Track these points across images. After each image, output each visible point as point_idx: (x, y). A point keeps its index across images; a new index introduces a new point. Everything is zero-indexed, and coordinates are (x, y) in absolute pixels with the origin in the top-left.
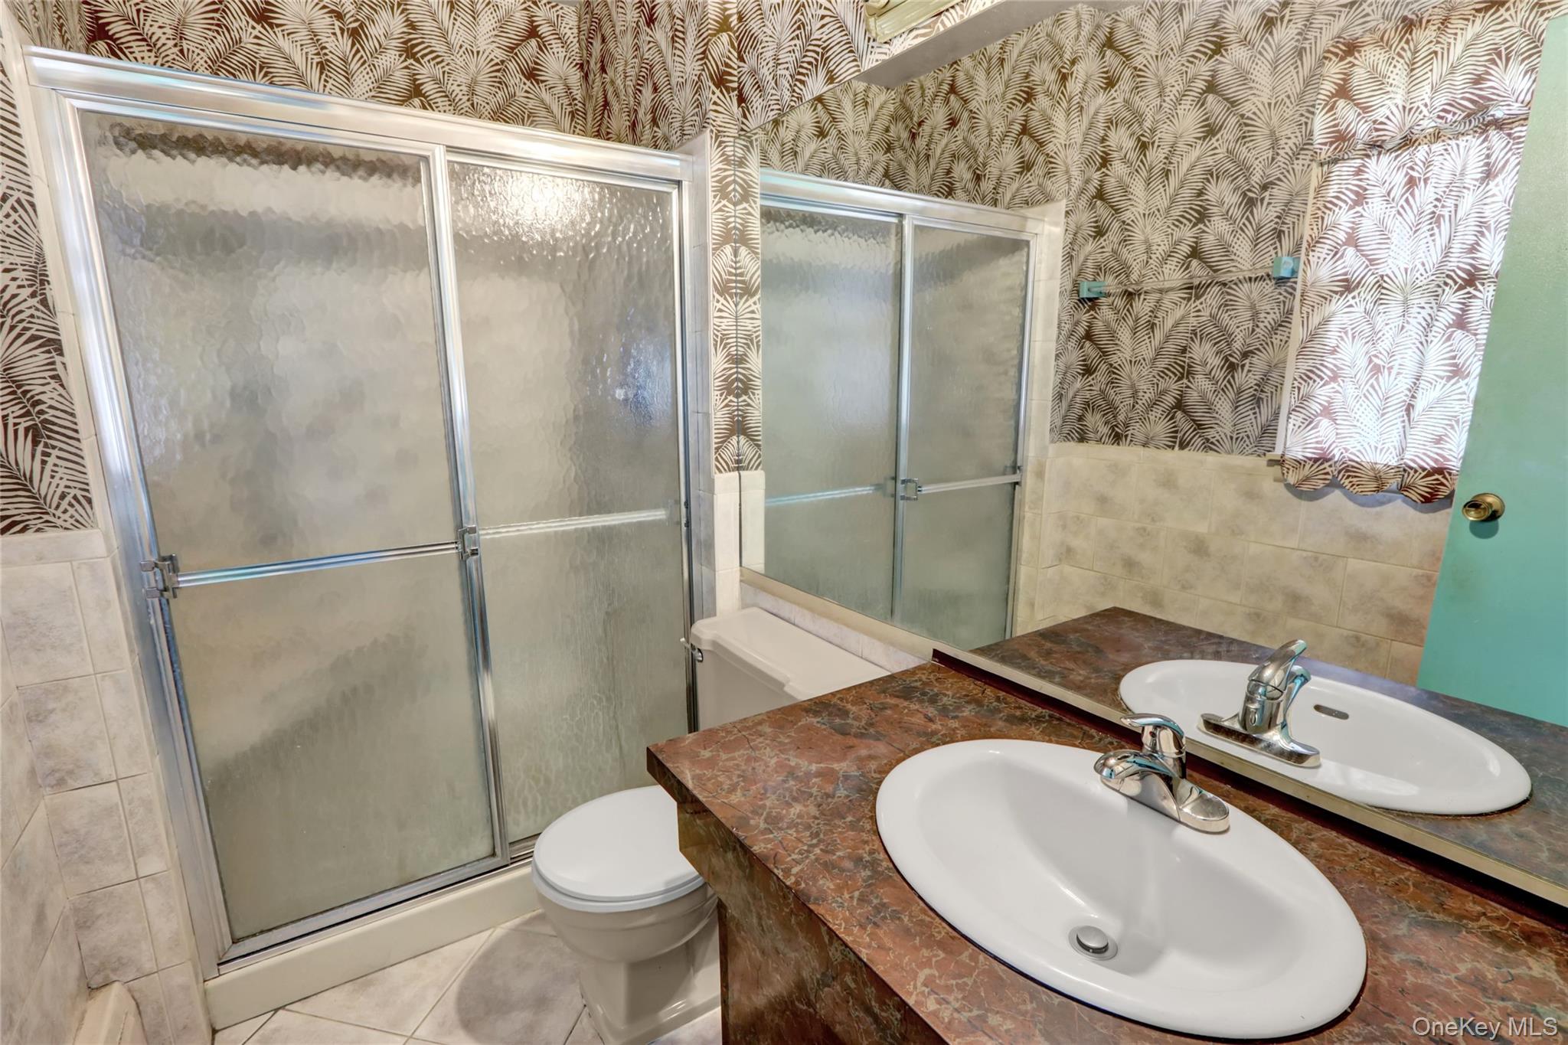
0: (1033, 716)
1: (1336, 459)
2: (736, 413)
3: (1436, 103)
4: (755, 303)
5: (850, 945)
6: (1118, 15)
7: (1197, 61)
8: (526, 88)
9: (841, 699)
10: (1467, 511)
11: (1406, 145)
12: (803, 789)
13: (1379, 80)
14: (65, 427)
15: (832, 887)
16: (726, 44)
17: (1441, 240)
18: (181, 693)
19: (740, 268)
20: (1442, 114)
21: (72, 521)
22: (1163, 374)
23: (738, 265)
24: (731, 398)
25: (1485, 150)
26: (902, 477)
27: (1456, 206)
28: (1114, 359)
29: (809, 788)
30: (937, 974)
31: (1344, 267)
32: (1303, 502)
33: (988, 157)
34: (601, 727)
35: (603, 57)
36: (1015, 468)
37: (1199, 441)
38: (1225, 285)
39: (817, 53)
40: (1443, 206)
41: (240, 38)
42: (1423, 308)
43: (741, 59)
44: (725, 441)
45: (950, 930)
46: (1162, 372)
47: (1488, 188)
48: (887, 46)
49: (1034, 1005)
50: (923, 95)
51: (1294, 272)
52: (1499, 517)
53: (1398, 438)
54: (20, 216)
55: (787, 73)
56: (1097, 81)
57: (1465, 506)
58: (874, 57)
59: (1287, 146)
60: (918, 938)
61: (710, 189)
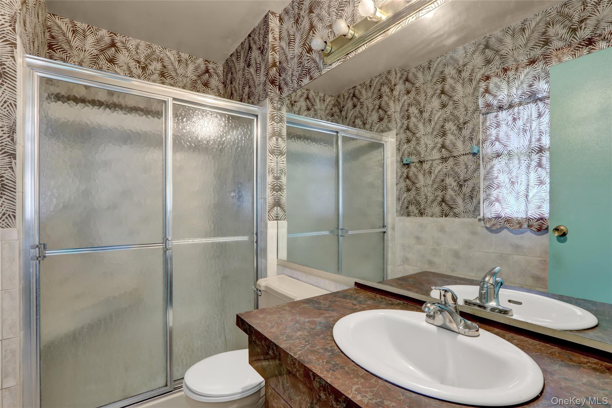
0: (396, 303)
1: (503, 217)
2: (276, 198)
3: (518, 93)
4: (284, 158)
5: (323, 378)
6: (409, 71)
7: (437, 84)
8: (203, 89)
9: (318, 299)
10: (554, 232)
11: (511, 107)
12: (302, 327)
13: (498, 87)
14: (11, 187)
15: (314, 358)
16: (275, 71)
17: (528, 138)
18: (38, 303)
19: (278, 145)
20: (521, 96)
21: (6, 225)
22: (436, 190)
23: (278, 144)
24: (274, 192)
25: (537, 108)
26: (341, 227)
27: (531, 126)
28: (417, 185)
29: (305, 326)
30: (361, 387)
31: (496, 149)
32: (493, 234)
33: (367, 117)
34: (218, 327)
35: (231, 79)
36: (384, 226)
37: (452, 214)
38: (455, 157)
39: (306, 71)
40: (526, 126)
41: (102, 67)
42: (525, 160)
43: (280, 76)
44: (272, 209)
45: (366, 372)
46: (436, 189)
47: (540, 120)
48: (330, 66)
49: (404, 397)
50: (344, 98)
51: (479, 151)
52: (567, 234)
53: (524, 207)
54: (10, 109)
55: (296, 78)
56: (404, 91)
57: (553, 230)
58: (326, 70)
59: (471, 110)
60: (352, 375)
61: (268, 117)
